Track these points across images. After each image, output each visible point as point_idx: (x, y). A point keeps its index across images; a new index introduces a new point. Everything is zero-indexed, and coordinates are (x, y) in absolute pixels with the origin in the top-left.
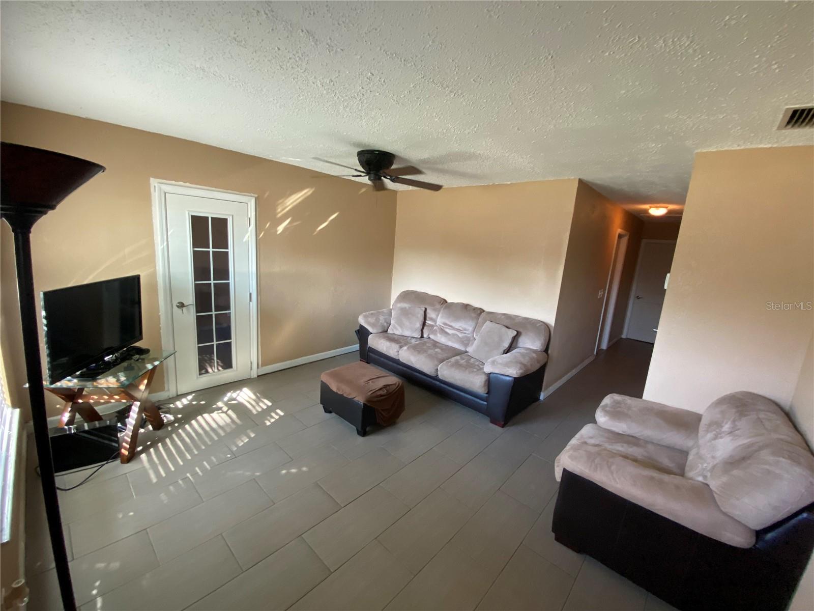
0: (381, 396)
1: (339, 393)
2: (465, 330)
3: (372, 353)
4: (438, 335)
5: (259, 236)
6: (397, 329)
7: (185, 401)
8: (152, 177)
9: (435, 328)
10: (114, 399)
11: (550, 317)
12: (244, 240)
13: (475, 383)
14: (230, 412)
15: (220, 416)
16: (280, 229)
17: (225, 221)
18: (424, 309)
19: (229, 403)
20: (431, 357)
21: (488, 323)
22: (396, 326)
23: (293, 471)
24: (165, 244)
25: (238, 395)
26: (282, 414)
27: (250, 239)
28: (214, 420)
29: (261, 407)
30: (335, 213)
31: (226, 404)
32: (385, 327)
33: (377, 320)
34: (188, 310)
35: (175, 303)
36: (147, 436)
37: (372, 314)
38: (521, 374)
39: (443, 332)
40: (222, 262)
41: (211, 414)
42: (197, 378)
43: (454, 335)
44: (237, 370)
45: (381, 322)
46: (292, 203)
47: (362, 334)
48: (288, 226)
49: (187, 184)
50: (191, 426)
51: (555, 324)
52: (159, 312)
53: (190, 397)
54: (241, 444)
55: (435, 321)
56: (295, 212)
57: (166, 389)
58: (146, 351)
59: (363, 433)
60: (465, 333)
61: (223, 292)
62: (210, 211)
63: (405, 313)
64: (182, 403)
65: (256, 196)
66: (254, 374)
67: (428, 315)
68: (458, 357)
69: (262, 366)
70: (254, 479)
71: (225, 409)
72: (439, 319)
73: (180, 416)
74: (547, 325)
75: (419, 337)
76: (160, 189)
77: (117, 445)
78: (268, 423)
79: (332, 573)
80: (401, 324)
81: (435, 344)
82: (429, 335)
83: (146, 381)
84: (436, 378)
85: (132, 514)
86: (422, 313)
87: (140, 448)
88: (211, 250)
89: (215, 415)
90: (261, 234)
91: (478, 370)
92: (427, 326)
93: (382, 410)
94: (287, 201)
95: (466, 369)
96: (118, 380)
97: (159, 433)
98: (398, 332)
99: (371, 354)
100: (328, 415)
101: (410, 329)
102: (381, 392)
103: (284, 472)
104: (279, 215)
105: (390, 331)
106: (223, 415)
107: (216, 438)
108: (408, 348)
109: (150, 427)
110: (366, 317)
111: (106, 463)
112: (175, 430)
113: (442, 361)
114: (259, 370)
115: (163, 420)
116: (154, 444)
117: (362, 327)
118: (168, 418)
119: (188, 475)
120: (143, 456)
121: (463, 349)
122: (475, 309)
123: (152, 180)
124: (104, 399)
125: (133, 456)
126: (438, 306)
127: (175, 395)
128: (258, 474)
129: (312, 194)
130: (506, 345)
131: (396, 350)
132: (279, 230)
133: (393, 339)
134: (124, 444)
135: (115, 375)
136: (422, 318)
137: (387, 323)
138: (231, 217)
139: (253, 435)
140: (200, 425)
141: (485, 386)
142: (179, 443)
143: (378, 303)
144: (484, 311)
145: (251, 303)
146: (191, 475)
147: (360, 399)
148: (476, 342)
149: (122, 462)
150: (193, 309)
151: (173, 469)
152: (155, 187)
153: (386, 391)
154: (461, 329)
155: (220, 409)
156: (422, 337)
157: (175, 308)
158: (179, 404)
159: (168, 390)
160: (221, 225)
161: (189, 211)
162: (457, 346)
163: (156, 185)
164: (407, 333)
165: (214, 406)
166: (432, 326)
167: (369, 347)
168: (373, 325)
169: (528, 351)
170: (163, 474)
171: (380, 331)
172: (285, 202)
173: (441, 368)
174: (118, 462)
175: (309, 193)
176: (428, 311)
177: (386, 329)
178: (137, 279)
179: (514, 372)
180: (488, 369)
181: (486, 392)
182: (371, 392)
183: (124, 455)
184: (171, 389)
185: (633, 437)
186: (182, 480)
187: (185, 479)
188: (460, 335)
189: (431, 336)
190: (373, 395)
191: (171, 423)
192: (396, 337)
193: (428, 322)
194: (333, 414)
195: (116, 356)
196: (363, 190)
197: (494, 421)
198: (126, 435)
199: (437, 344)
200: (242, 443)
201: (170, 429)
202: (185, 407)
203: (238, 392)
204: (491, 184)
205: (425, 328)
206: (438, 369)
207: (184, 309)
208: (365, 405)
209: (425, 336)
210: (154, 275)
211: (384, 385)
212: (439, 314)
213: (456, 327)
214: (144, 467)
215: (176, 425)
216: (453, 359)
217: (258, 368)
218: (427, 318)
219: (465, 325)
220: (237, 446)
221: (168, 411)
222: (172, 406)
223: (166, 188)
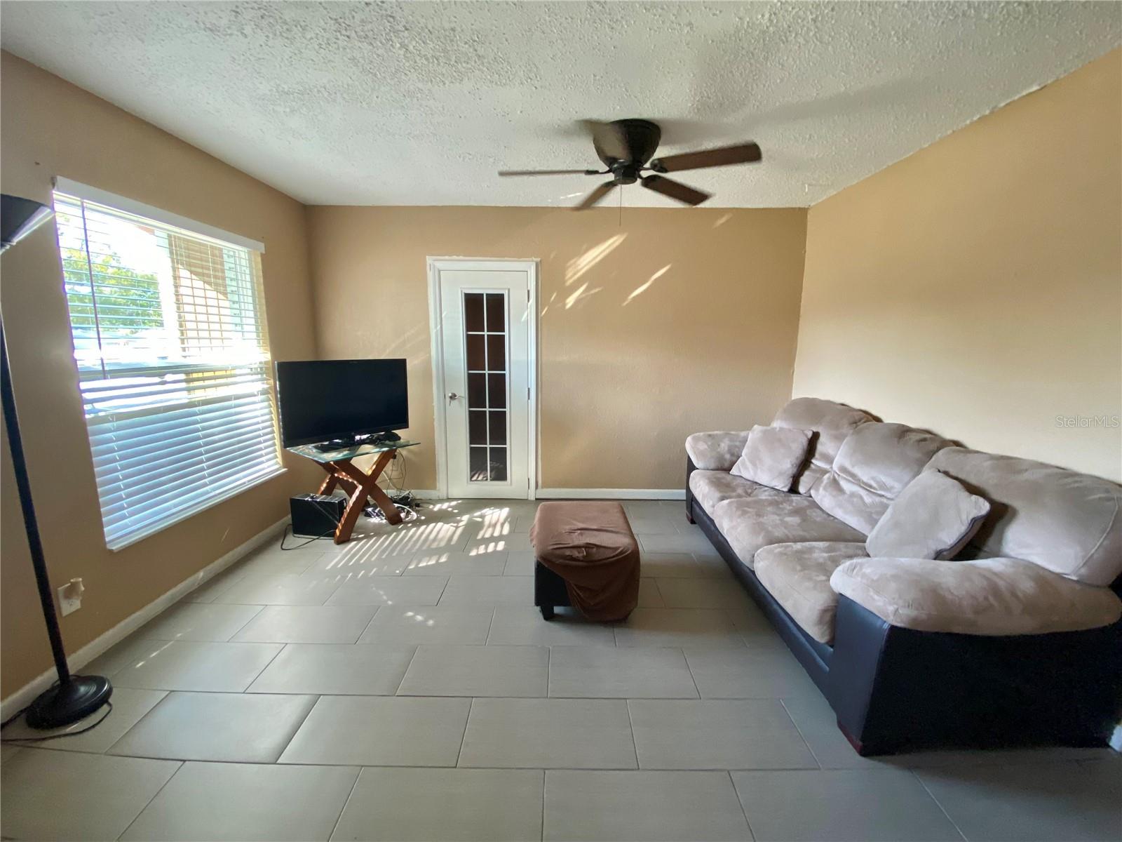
0: (572, 558)
2: (883, 486)
5: (541, 314)
6: (746, 468)
7: (446, 505)
8: (428, 255)
9: (825, 477)
12: (523, 319)
14: (462, 528)
15: (449, 529)
16: (570, 301)
17: (502, 296)
18: (810, 434)
19: (474, 519)
22: (748, 463)
23: (419, 618)
24: (439, 327)
25: (492, 513)
26: (500, 548)
27: (529, 317)
28: (440, 531)
29: (492, 533)
30: (663, 267)
31: (470, 519)
32: (726, 461)
33: (715, 447)
34: (460, 402)
35: (448, 394)
37: (708, 435)
40: (498, 346)
41: (445, 525)
42: (468, 483)
43: (852, 494)
44: (511, 484)
45: (722, 452)
48: (582, 296)
49: (461, 258)
50: (417, 530)
52: (433, 402)
53: (454, 503)
55: (829, 459)
56: (593, 275)
57: (438, 488)
58: (397, 438)
60: (879, 495)
61: (499, 385)
62: (485, 287)
64: (440, 507)
65: (539, 259)
66: (532, 495)
67: (820, 449)
71: (462, 524)
72: (837, 457)
73: (422, 518)
75: (787, 489)
76: (434, 266)
78: (473, 553)
80: (755, 460)
82: (807, 488)
84: (755, 575)
86: (803, 441)
87: (361, 536)
88: (485, 333)
89: (447, 527)
90: (543, 310)
92: (811, 470)
93: (576, 585)
94: (582, 259)
97: (387, 529)
98: (748, 474)
101: (769, 470)
102: (576, 554)
103: (410, 614)
104: (568, 283)
105: (734, 470)
106: (452, 529)
107: (415, 549)
112: (401, 530)
114: (538, 490)
116: (371, 537)
117: (688, 457)
118: (414, 516)
120: (353, 543)
123: (428, 258)
125: (344, 539)
126: (846, 430)
127: (445, 498)
128: (389, 603)
129: (621, 244)
132: (568, 304)
134: (340, 525)
136: (802, 452)
137: (732, 455)
138: (508, 292)
139: (443, 560)
140: (423, 532)
141: (824, 621)
145: (529, 401)
146: (352, 576)
149: (332, 542)
150: (465, 402)
152: (430, 265)
153: (585, 554)
154: (874, 484)
155: (459, 522)
156: (793, 490)
157: (447, 399)
158: (436, 507)
159: (439, 490)
160: (497, 302)
161: (462, 289)
163: (431, 263)
164: (764, 478)
165: (459, 518)
166: (823, 473)
167: (691, 492)
168: (703, 455)
170: (340, 565)
171: (713, 466)
172: (578, 262)
173: (762, 556)
174: (329, 540)
175: (617, 244)
176: (821, 438)
177: (726, 465)
178: (403, 362)
179: (888, 608)
182: (556, 547)
183: (336, 534)
184: (441, 490)
186: (341, 577)
187: (344, 577)
188: (868, 499)
190: (558, 552)
191: (407, 523)
192: (734, 481)
193: (816, 463)
195: (366, 437)
196: (723, 220)
200: (424, 565)
201: (400, 527)
202: (438, 511)
203: (496, 510)
205: (805, 472)
206: (757, 555)
207: (457, 401)
209: (800, 489)
210: (429, 361)
211: (589, 544)
212: (840, 446)
213: (864, 479)
214: (338, 553)
215: (409, 525)
217: (537, 488)
218: (816, 455)
219: (886, 477)
220: (417, 565)
222: (431, 507)
223: (439, 265)
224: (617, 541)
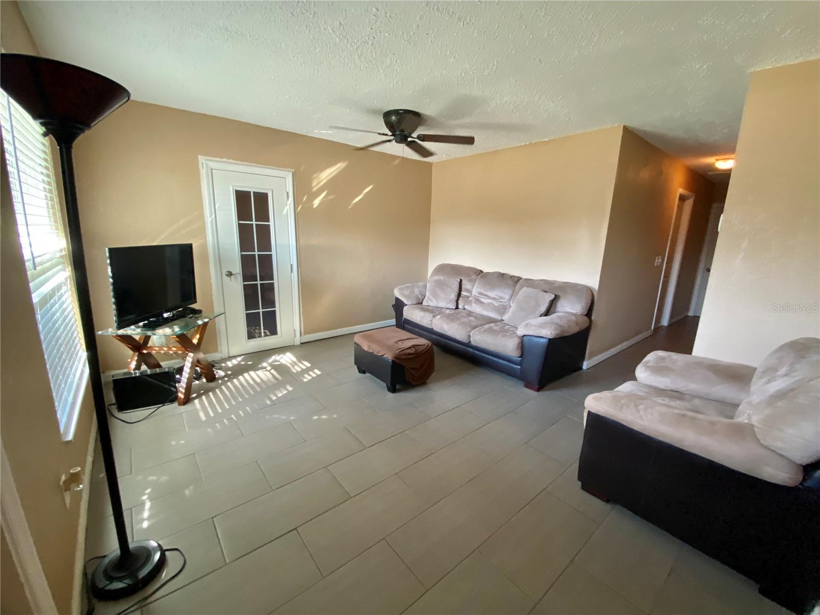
0: (410, 354)
1: (369, 351)
2: (501, 298)
3: (408, 325)
4: (473, 305)
5: (297, 209)
6: (432, 301)
7: (235, 362)
8: (200, 155)
9: (470, 299)
10: (172, 350)
11: (593, 280)
12: (284, 213)
13: (508, 347)
14: (273, 371)
15: (264, 373)
16: (317, 202)
17: (266, 195)
18: (459, 281)
19: (273, 364)
20: (464, 324)
21: (525, 288)
22: (431, 297)
23: (324, 417)
24: (213, 216)
25: (282, 358)
26: (319, 373)
27: (289, 212)
28: (258, 376)
29: (301, 368)
30: (369, 186)
31: (270, 365)
32: (420, 299)
33: (412, 292)
34: (236, 278)
35: (224, 272)
36: (200, 387)
37: (407, 287)
38: (557, 334)
39: (478, 301)
40: (264, 232)
41: (256, 372)
42: (246, 342)
43: (489, 304)
44: (281, 337)
45: (416, 293)
46: (326, 178)
47: (399, 306)
48: (324, 200)
49: (231, 161)
50: (238, 380)
51: (599, 287)
52: (210, 280)
53: (239, 359)
54: (280, 395)
55: (470, 291)
56: (331, 185)
57: (219, 350)
58: (200, 312)
59: (393, 389)
60: (501, 302)
61: (266, 262)
62: (252, 186)
63: (440, 284)
64: (232, 363)
65: (294, 170)
66: (297, 341)
67: (463, 287)
68: (492, 325)
69: (305, 334)
70: (290, 422)
71: (269, 368)
72: (474, 289)
73: (229, 372)
74: (590, 290)
75: (454, 308)
76: (207, 165)
77: (175, 390)
78: (305, 380)
79: (351, 498)
80: (435, 295)
81: (470, 314)
82: (464, 306)
83: (198, 336)
84: (468, 345)
85: (183, 442)
86: (457, 284)
87: (194, 395)
88: (254, 223)
89: (260, 373)
90: (299, 207)
91: (512, 334)
92: (463, 297)
93: (411, 368)
94: (322, 174)
95: (499, 333)
96: (173, 331)
97: (212, 385)
98: (433, 303)
99: (406, 326)
100: (362, 375)
101: (445, 301)
102: (409, 351)
103: (316, 417)
104: (315, 189)
105: (425, 303)
106: (267, 373)
107: (258, 389)
108: (441, 317)
109: (204, 380)
110: (401, 289)
111: (163, 406)
112: (224, 383)
113: (475, 327)
114: (302, 338)
115: (215, 375)
116: (206, 392)
117: (397, 300)
118: (221, 373)
119: (233, 416)
120: (196, 401)
121: (499, 318)
122: (512, 277)
123: (200, 157)
124: (164, 350)
125: (187, 400)
126: (474, 277)
127: (227, 356)
128: (292, 418)
129: (346, 166)
130: (543, 309)
131: (429, 320)
132: (315, 204)
133: (427, 310)
134: (181, 389)
135: (171, 327)
136: (457, 289)
137: (422, 295)
138: (271, 191)
139: (290, 389)
140: (246, 380)
141: (518, 349)
142: (227, 392)
143: (415, 276)
144: (521, 278)
145: (292, 274)
146: (235, 417)
147: (389, 356)
148: (511, 310)
149: (179, 405)
150: (240, 278)
151: (220, 411)
152: (203, 164)
153: (414, 350)
154: (497, 297)
155: (265, 368)
156: (457, 308)
157: (224, 276)
158: (230, 364)
159: (221, 352)
160: (262, 199)
161: (233, 186)
162: (493, 315)
163: (204, 162)
164: (442, 304)
165: (260, 366)
166: (468, 297)
167: (405, 318)
168: (408, 297)
169: (567, 315)
170: (212, 415)
171: (415, 302)
172: (320, 176)
173: (473, 334)
174: (176, 404)
175: (343, 167)
176: (463, 282)
177: (420, 301)
178: (190, 247)
179: (548, 332)
180: (521, 332)
181: (519, 355)
182: (400, 350)
183: (180, 398)
184: (224, 350)
185: (677, 392)
186: (227, 420)
187: (230, 419)
188: (496, 304)
189: (466, 307)
190: (402, 352)
191: (222, 378)
192: (430, 308)
193: (463, 293)
194: (368, 375)
195: (173, 313)
196: (397, 162)
197: (528, 385)
199: (472, 314)
200: (281, 394)
201: (220, 382)
202: (234, 366)
203: (282, 355)
205: (460, 299)
206: (471, 335)
207: (232, 277)
208: (393, 361)
209: (460, 307)
210: (204, 246)
211: (413, 345)
212: (475, 284)
213: (493, 296)
214: (196, 409)
215: (226, 379)
216: (487, 326)
217: (301, 335)
218: (463, 290)
219: (502, 294)
220: (276, 396)
221: (220, 369)
222: (223, 365)
223: (212, 165)
224: (422, 341)
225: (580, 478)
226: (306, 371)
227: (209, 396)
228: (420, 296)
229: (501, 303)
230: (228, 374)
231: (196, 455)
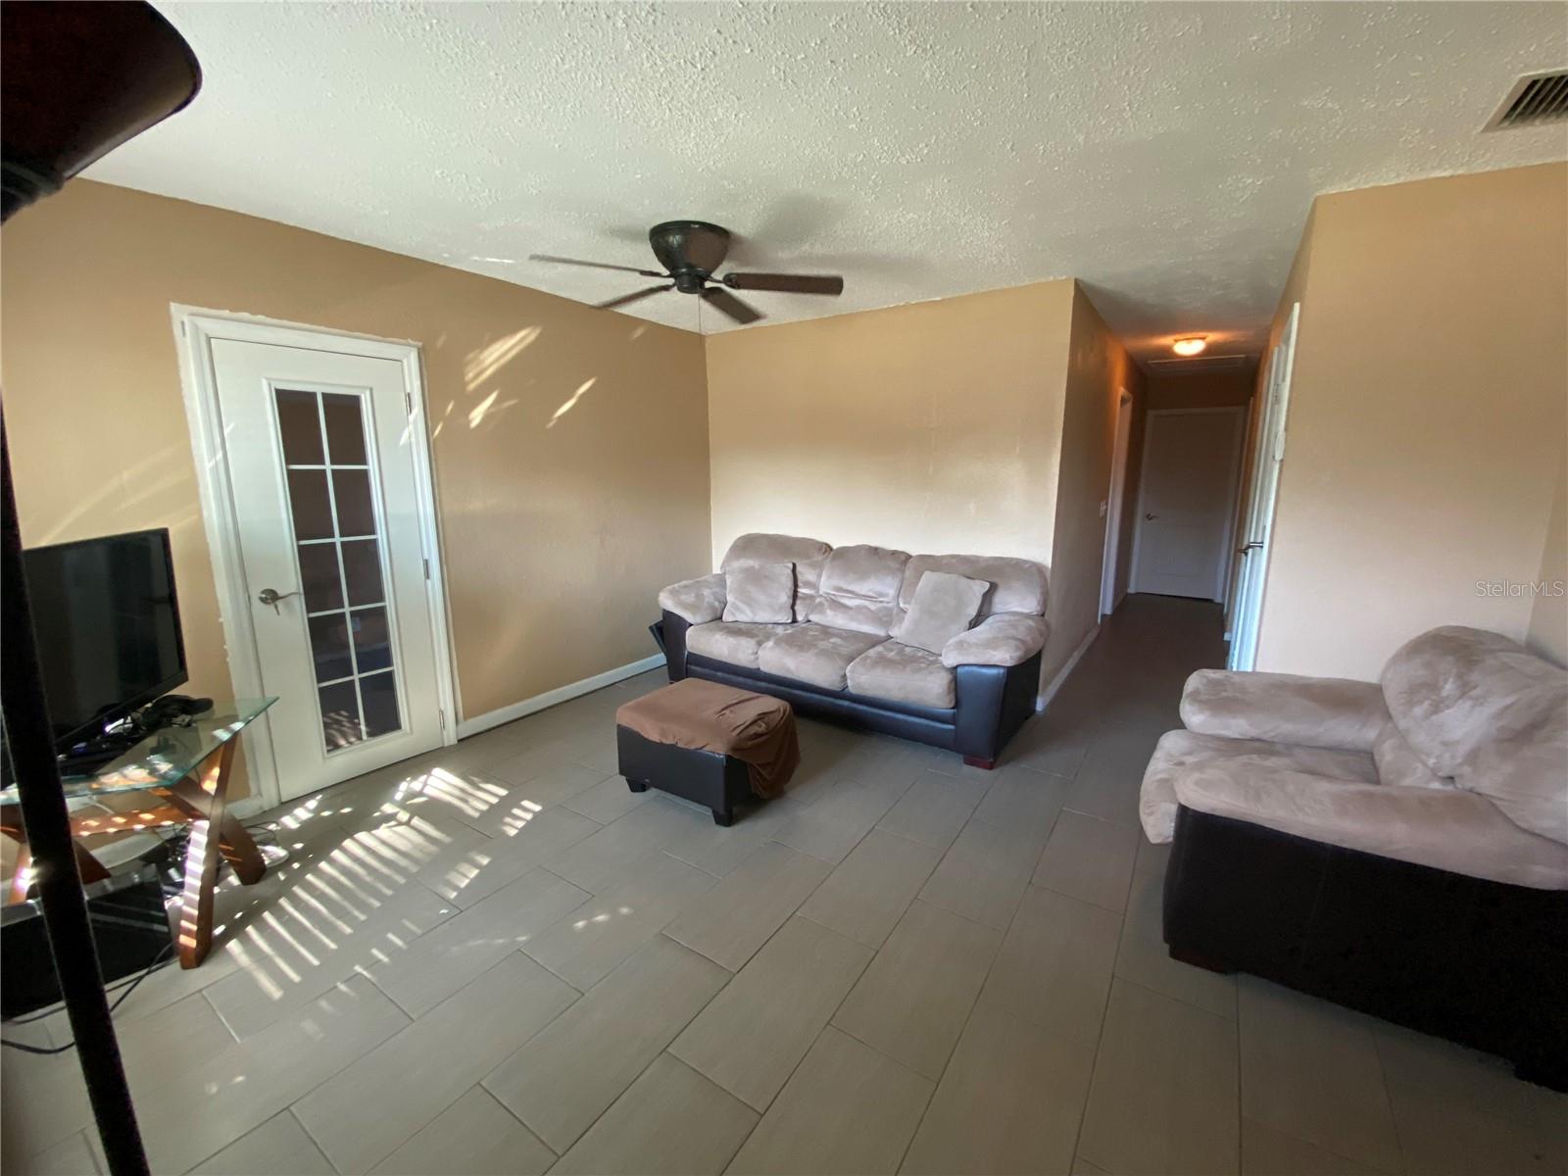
0: (757, 735)
1: (665, 741)
2: (881, 595)
3: (696, 665)
4: (829, 612)
5: (433, 433)
6: (737, 609)
7: (303, 813)
8: (174, 301)
9: (818, 600)
10: (141, 822)
11: (1041, 551)
12: (402, 442)
13: (930, 690)
14: (416, 821)
15: (396, 833)
16: (477, 416)
17: (354, 401)
18: (791, 566)
19: (408, 803)
20: (824, 653)
21: (927, 574)
22: (739, 604)
23: (601, 918)
24: (220, 455)
25: (425, 784)
26: (537, 808)
27: (413, 439)
28: (384, 843)
29: (486, 802)
30: (588, 380)
31: (403, 805)
32: (716, 609)
33: (699, 597)
34: (288, 605)
35: (256, 593)
36: (234, 899)
37: (686, 586)
38: (1021, 658)
39: (836, 605)
40: (356, 490)
41: (373, 832)
42: (324, 758)
43: (859, 608)
44: (412, 732)
45: (706, 600)
46: (498, 361)
47: (669, 631)
48: (492, 410)
49: (260, 318)
50: (332, 862)
51: (1053, 563)
52: (220, 616)
53: (312, 804)
54: (463, 883)
55: (814, 586)
56: (507, 377)
57: (254, 790)
58: (205, 705)
59: (726, 819)
60: (881, 602)
61: (364, 559)
62: (317, 379)
63: (754, 577)
64: (296, 819)
65: (420, 344)
66: (450, 737)
67: (800, 578)
68: (879, 648)
69: (466, 717)
70: (519, 950)
71: (404, 816)
72: (824, 582)
73: (299, 846)
74: (1039, 568)
75: (790, 621)
76: (196, 328)
77: (165, 929)
78: (512, 832)
79: (762, 1116)
80: (749, 602)
81: (826, 631)
82: (807, 615)
83: (216, 772)
84: (842, 694)
85: (240, 1079)
86: (790, 572)
87: (219, 930)
88: (328, 467)
89: (383, 831)
90: (436, 428)
91: (929, 665)
92: (802, 598)
93: (758, 765)
94: (486, 353)
95: (905, 667)
96: (153, 771)
97: (261, 889)
98: (745, 616)
99: (693, 667)
100: (638, 796)
101: (768, 607)
102: (755, 729)
103: (580, 924)
104: (472, 387)
105: (727, 617)
106: (402, 829)
107: (401, 880)
108: (775, 643)
109: (234, 880)
110: (674, 593)
111: (147, 974)
112: (297, 878)
113: (851, 659)
114: (460, 726)
115: (263, 861)
116: (253, 915)
117: (667, 614)
118: (273, 852)
119: (358, 969)
120: (233, 946)
121: (882, 633)
122: (894, 553)
123: (174, 307)
124: (114, 825)
125: (208, 949)
126: (819, 558)
127: (275, 803)
128: (522, 939)
129: (537, 339)
130: (973, 611)
131: (750, 651)
132: (474, 419)
133: (737, 630)
134: (184, 923)
135: (141, 762)
136: (790, 584)
137: (720, 602)
138: (368, 393)
139: (485, 861)
140: (355, 859)
141: (949, 693)
142: (314, 902)
143: (690, 564)
144: (911, 557)
145: (429, 582)
146: (366, 969)
147: (718, 749)
148: (908, 617)
149: (185, 967)
150: (299, 604)
151: (315, 962)
152: (183, 323)
153: (764, 725)
154: (873, 595)
155: (391, 817)
156: (794, 621)
157: (257, 604)
158: (290, 822)
159: (260, 794)
160: (345, 411)
161: (267, 379)
162: (867, 628)
163: (186, 319)
164: (763, 616)
165: (376, 814)
166: (812, 597)
167: (689, 653)
168: (693, 608)
169: (1017, 618)
170: (295, 977)
171: (709, 618)
172: (482, 357)
173: (852, 672)
174: (174, 966)
175: (532, 337)
176: (798, 568)
177: (719, 614)
178: (163, 535)
179: (1005, 656)
180: (950, 659)
181: (952, 705)
182: (738, 731)
183: (186, 948)
184: (265, 790)
185: (1258, 740)
186: (345, 982)
187: (353, 979)
188: (873, 607)
189: (811, 618)
190: (743, 735)
191: (284, 864)
192: (742, 626)
193: (802, 590)
194: (653, 792)
195: (133, 721)
196: (639, 332)
197: (972, 760)
198: (183, 903)
199: (830, 630)
200: (467, 881)
201: (282, 876)
202: (306, 825)
203: (423, 778)
204: (902, 304)
205: (798, 602)
206: (848, 674)
207: (280, 603)
208: (728, 757)
209: (800, 618)
210: (198, 531)
211: (759, 715)
212: (822, 571)
213: (863, 593)
214: (242, 971)
215: (296, 866)
216: (872, 652)
217: (457, 722)
218: (800, 584)
219: (882, 587)
220: (456, 888)
221: (272, 839)
222: (272, 827)
223: (209, 326)
224: (770, 704)
225: (1167, 939)
226: (502, 809)
227: (264, 921)
228: (717, 604)
229: (880, 605)
230: (297, 851)
231: (292, 1108)
